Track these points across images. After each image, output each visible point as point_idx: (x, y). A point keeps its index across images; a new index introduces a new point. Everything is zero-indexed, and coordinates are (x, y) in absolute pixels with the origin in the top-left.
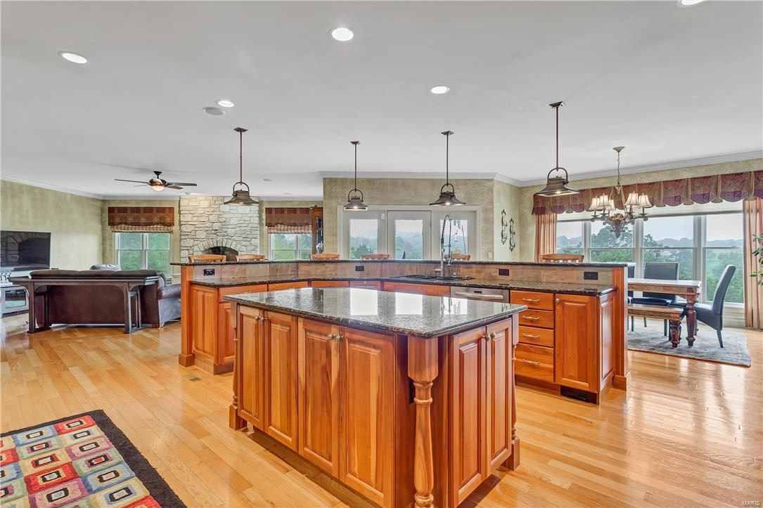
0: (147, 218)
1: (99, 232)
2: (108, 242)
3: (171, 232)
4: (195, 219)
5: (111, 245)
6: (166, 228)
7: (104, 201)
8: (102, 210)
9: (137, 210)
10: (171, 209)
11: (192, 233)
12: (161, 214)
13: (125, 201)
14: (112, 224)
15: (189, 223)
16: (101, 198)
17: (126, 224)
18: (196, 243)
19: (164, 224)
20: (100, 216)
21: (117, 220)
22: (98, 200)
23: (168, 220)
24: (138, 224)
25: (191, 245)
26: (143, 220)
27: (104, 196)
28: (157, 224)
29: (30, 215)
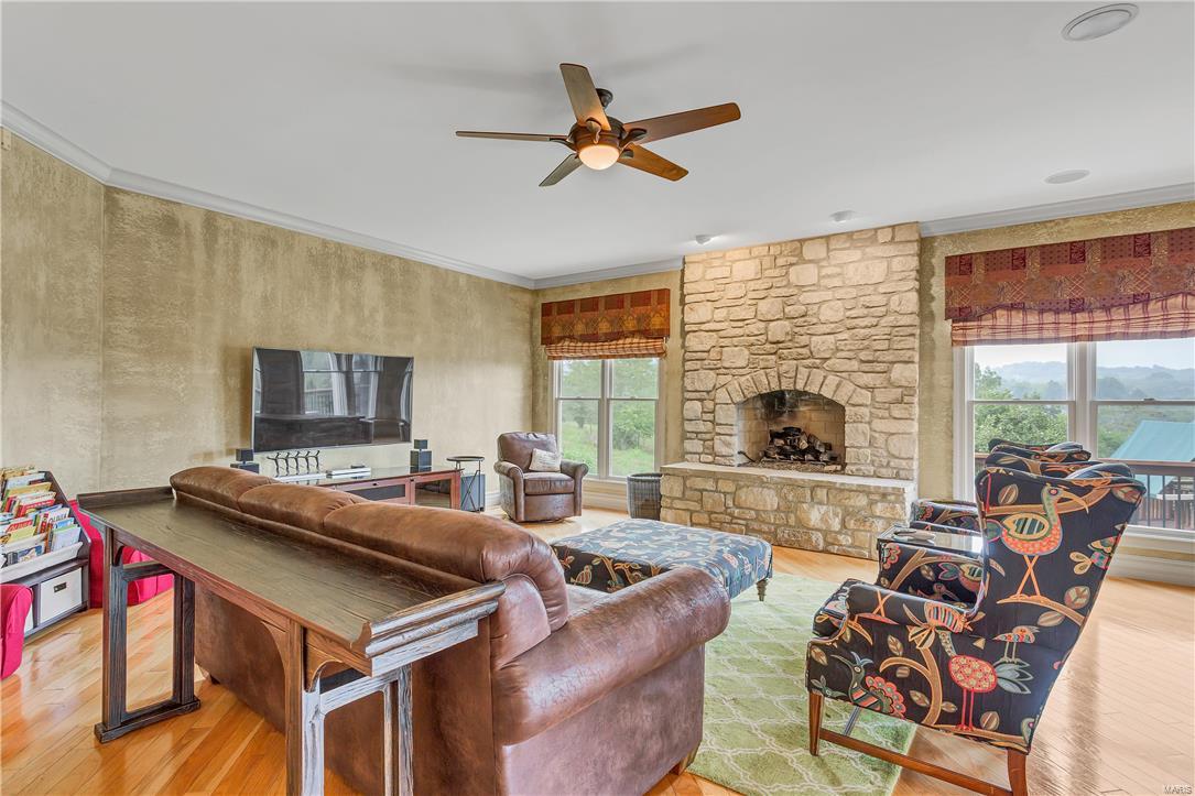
0: (611, 323)
1: (527, 360)
2: (541, 382)
3: (661, 354)
4: (720, 314)
5: (546, 388)
6: (651, 343)
7: (536, 292)
8: (532, 313)
9: (591, 304)
10: (663, 294)
11: (713, 354)
12: (641, 309)
13: (572, 288)
14: (547, 340)
15: (703, 327)
16: (531, 286)
17: (571, 338)
18: (722, 380)
19: (646, 333)
20: (528, 325)
21: (557, 331)
22: (524, 290)
23: (656, 322)
24: (592, 338)
25: (710, 387)
26: (604, 327)
27: (537, 281)
28: (633, 334)
29: (380, 317)
